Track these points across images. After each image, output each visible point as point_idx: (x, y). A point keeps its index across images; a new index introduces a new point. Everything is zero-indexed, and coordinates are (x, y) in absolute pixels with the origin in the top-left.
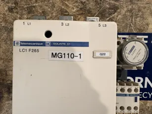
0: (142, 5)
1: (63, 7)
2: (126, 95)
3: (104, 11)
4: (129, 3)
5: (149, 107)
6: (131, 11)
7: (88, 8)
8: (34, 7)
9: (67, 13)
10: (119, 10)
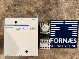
0: (62, 8)
1: (28, 9)
2: (45, 43)
3: (46, 11)
4: (56, 7)
5: (65, 51)
6: (57, 11)
7: (39, 10)
8: (16, 9)
9: (30, 12)
10: (52, 10)
